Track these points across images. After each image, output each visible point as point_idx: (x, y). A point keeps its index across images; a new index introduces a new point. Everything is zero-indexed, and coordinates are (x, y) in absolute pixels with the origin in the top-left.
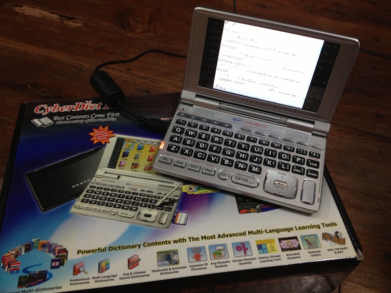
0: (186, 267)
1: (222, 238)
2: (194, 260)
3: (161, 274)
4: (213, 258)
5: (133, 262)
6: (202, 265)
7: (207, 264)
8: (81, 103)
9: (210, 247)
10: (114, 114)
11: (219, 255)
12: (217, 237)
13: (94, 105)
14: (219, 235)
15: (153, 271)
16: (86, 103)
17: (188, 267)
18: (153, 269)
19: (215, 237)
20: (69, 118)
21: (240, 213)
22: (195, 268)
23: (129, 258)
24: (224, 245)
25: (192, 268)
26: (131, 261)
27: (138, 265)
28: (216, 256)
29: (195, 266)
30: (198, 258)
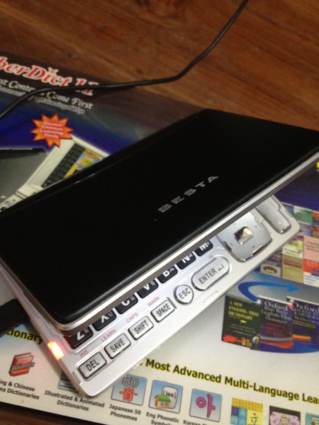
0: (102, 405)
1: (180, 375)
2: (121, 397)
3: (60, 403)
4: (153, 404)
5: (20, 365)
6: (131, 411)
7: (139, 412)
8: (41, 69)
9: (156, 383)
10: (83, 103)
11: (164, 403)
12: (172, 369)
13: (59, 78)
14: (177, 367)
15: (48, 393)
16: (48, 70)
17: (107, 406)
18: (48, 390)
19: (170, 368)
20: (14, 84)
21: (223, 340)
22: (118, 412)
23: (17, 354)
24: (179, 389)
25: (113, 410)
26: (19, 362)
27: (27, 372)
28: (159, 403)
29: (120, 409)
30: (128, 396)
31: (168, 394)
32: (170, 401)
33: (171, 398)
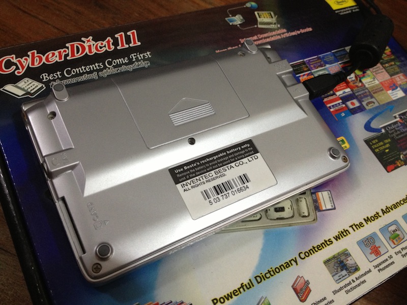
0: (370, 271)
1: (388, 213)
2: (373, 256)
3: (347, 292)
4: (393, 246)
5: (301, 289)
6: (386, 260)
7: (391, 257)
8: (76, 44)
9: (382, 230)
10: (142, 55)
11: (397, 238)
12: (381, 214)
13: (99, 43)
14: (382, 210)
15: (335, 292)
16: (84, 42)
17: (372, 269)
18: (333, 290)
19: (380, 215)
20: (68, 72)
21: (388, 172)
22: (381, 267)
23: (292, 284)
24: (395, 222)
25: (378, 268)
26: (299, 289)
27: (310, 291)
28: (395, 241)
29: (380, 264)
30: (376, 252)
31: (394, 231)
32: (399, 235)
33: (398, 232)
